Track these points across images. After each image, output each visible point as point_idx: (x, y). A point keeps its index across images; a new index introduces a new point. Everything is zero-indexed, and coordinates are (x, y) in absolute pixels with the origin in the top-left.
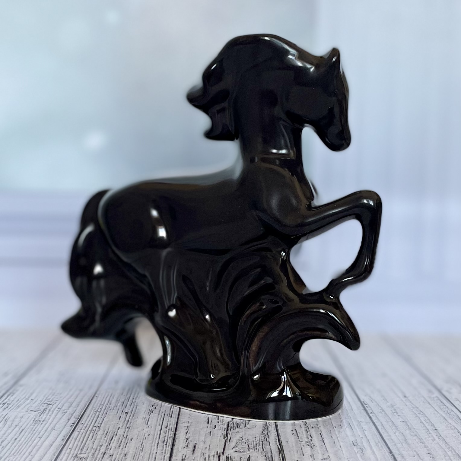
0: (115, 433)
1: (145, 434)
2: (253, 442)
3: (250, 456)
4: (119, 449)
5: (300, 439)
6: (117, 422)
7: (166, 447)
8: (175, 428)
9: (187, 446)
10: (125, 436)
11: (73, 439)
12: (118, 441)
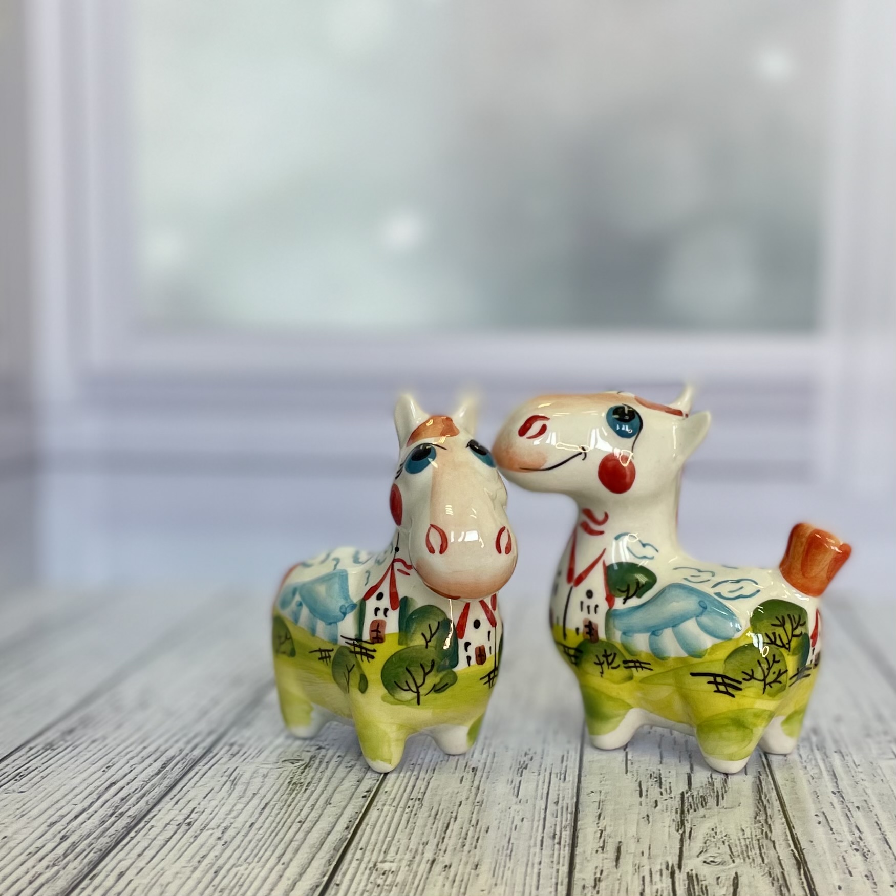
0: (454, 815)
1: (514, 817)
2: (739, 840)
3: (736, 873)
4: (463, 851)
5: (836, 834)
6: (456, 791)
7: (560, 850)
8: (574, 805)
9: (603, 848)
10: (474, 822)
11: (369, 826)
12: (461, 834)
